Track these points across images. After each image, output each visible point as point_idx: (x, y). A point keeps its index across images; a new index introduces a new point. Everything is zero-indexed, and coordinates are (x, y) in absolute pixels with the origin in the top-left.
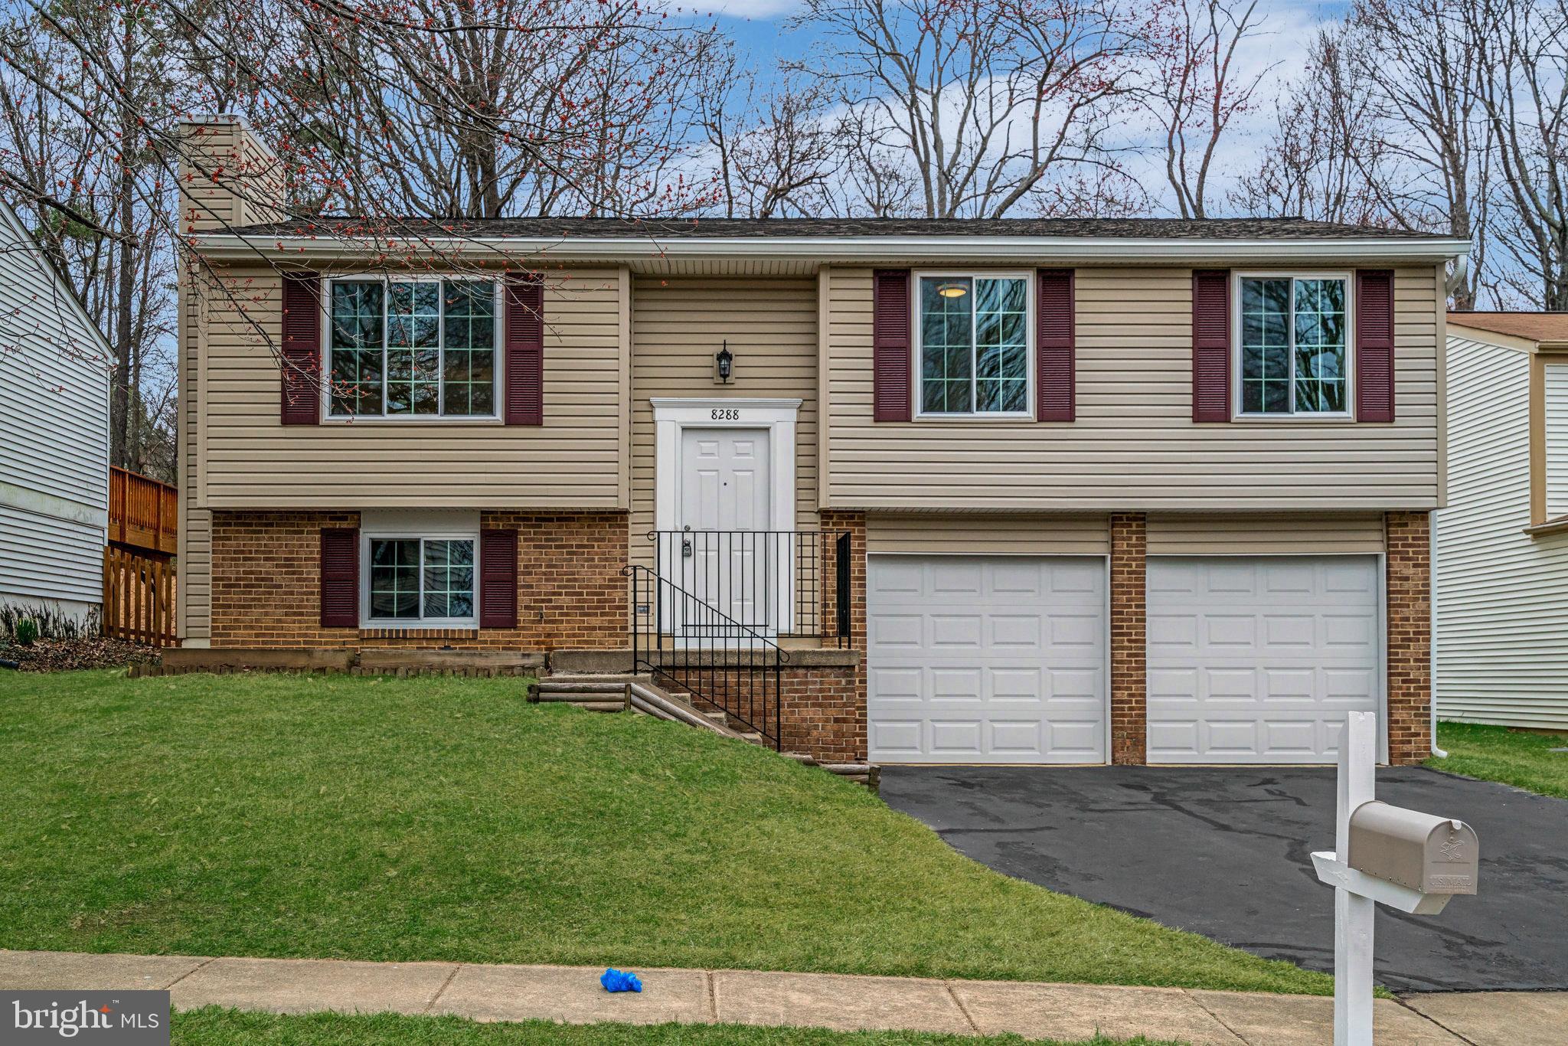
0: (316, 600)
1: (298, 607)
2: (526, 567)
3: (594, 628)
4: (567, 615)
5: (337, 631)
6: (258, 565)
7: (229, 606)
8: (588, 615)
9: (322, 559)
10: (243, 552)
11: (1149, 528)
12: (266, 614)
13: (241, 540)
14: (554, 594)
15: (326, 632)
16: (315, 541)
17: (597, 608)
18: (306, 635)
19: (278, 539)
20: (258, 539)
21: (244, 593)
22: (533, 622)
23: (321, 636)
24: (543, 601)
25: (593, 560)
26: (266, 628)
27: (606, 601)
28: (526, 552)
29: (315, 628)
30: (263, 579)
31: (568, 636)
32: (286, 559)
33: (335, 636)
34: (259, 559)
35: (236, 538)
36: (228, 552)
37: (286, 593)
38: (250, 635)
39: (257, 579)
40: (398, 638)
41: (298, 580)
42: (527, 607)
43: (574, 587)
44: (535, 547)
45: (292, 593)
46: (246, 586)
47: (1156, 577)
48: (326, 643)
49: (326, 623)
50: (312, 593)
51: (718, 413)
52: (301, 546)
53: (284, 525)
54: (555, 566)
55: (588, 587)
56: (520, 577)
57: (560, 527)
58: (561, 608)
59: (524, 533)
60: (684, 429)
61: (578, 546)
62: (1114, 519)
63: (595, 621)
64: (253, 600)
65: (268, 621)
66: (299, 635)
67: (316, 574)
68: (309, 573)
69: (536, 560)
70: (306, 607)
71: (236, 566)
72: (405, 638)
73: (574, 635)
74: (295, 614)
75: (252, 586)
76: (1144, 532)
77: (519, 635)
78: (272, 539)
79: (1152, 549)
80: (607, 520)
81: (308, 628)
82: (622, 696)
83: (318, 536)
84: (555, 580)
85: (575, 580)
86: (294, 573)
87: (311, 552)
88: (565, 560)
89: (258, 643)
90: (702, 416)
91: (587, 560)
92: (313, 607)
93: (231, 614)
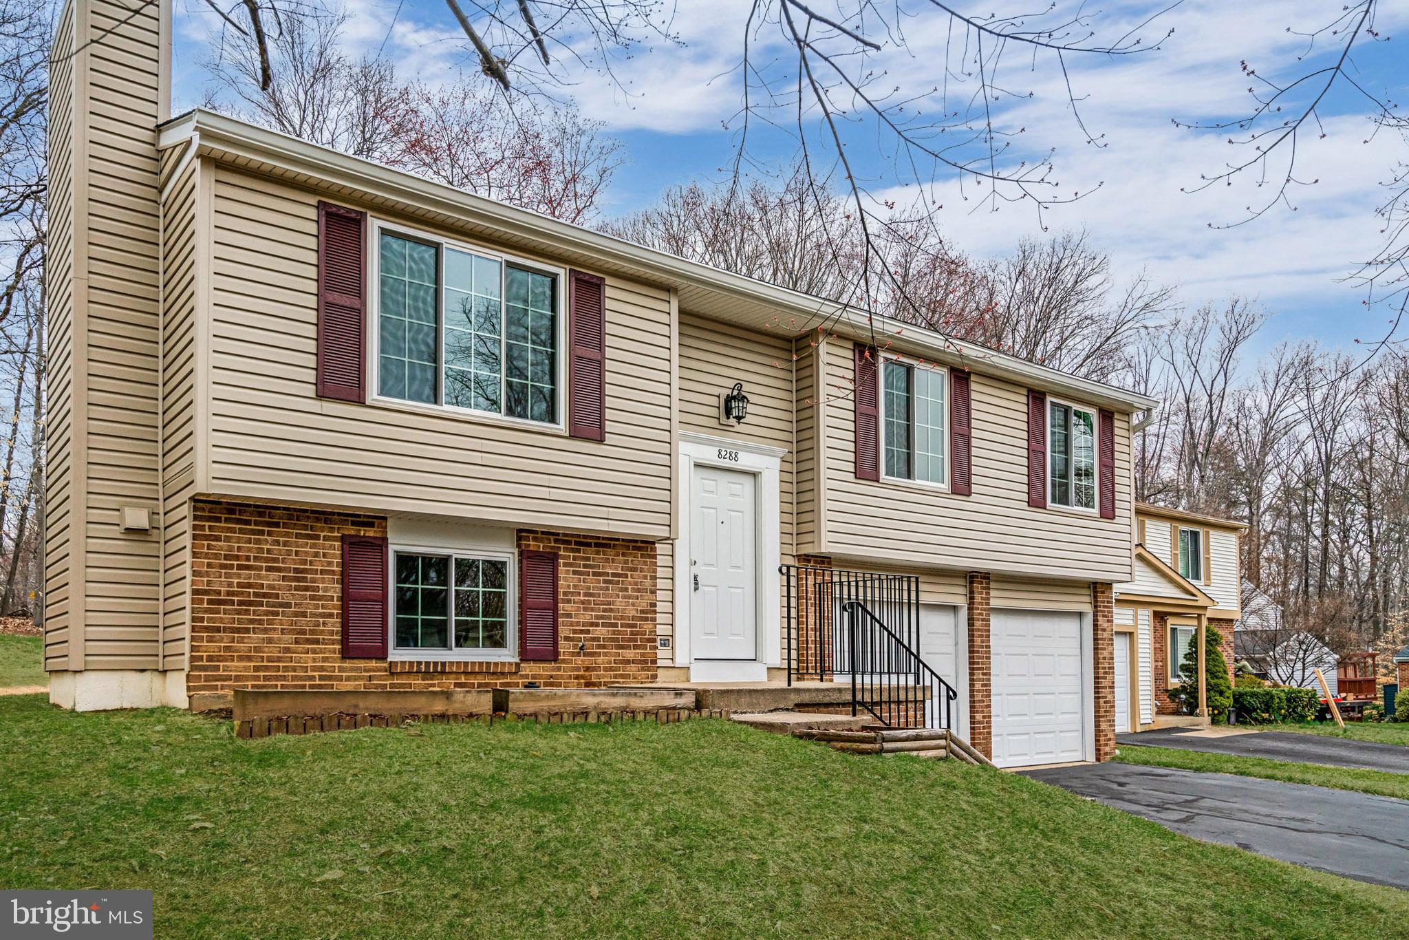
0: (334, 624)
1: (312, 632)
2: (565, 594)
3: (628, 662)
4: (604, 647)
5: (362, 664)
6: (259, 577)
7: (218, 630)
8: (622, 647)
9: (342, 573)
10: (237, 558)
11: (992, 585)
12: (270, 641)
13: (235, 541)
14: (592, 624)
15: (347, 664)
16: (335, 549)
17: (630, 640)
18: (322, 669)
19: (285, 544)
20: (258, 542)
21: (239, 612)
22: (573, 654)
23: (341, 669)
24: (582, 632)
25: (626, 590)
26: (270, 659)
27: (637, 633)
28: (566, 579)
29: (334, 660)
30: (264, 595)
31: (606, 669)
32: (296, 570)
33: (358, 669)
34: (260, 568)
35: (228, 539)
36: (216, 556)
37: (296, 614)
38: (246, 669)
39: (256, 595)
40: (435, 671)
41: (313, 598)
42: (567, 639)
43: (610, 618)
44: (575, 573)
45: (304, 615)
46: (241, 603)
48: (348, 679)
49: (347, 652)
50: (331, 615)
51: (723, 453)
52: (316, 555)
53: (295, 526)
54: (591, 595)
55: (622, 618)
56: (561, 605)
57: (598, 553)
58: (598, 639)
59: (564, 557)
60: (697, 465)
61: (614, 575)
62: (972, 577)
63: (630, 654)
64: (252, 621)
65: (271, 651)
66: (314, 669)
67: (334, 591)
68: (326, 590)
69: (575, 586)
70: (322, 632)
71: (228, 575)
72: (443, 672)
73: (611, 669)
74: (308, 641)
75: (251, 603)
76: (989, 589)
77: (559, 669)
78: (278, 542)
79: (994, 603)
80: (639, 549)
81: (325, 659)
82: (943, 742)
83: (337, 544)
84: (592, 610)
85: (611, 610)
86: (306, 589)
87: (329, 564)
88: (601, 589)
89: (257, 678)
90: (709, 455)
91: (622, 590)
92: (332, 633)
93: (221, 640)
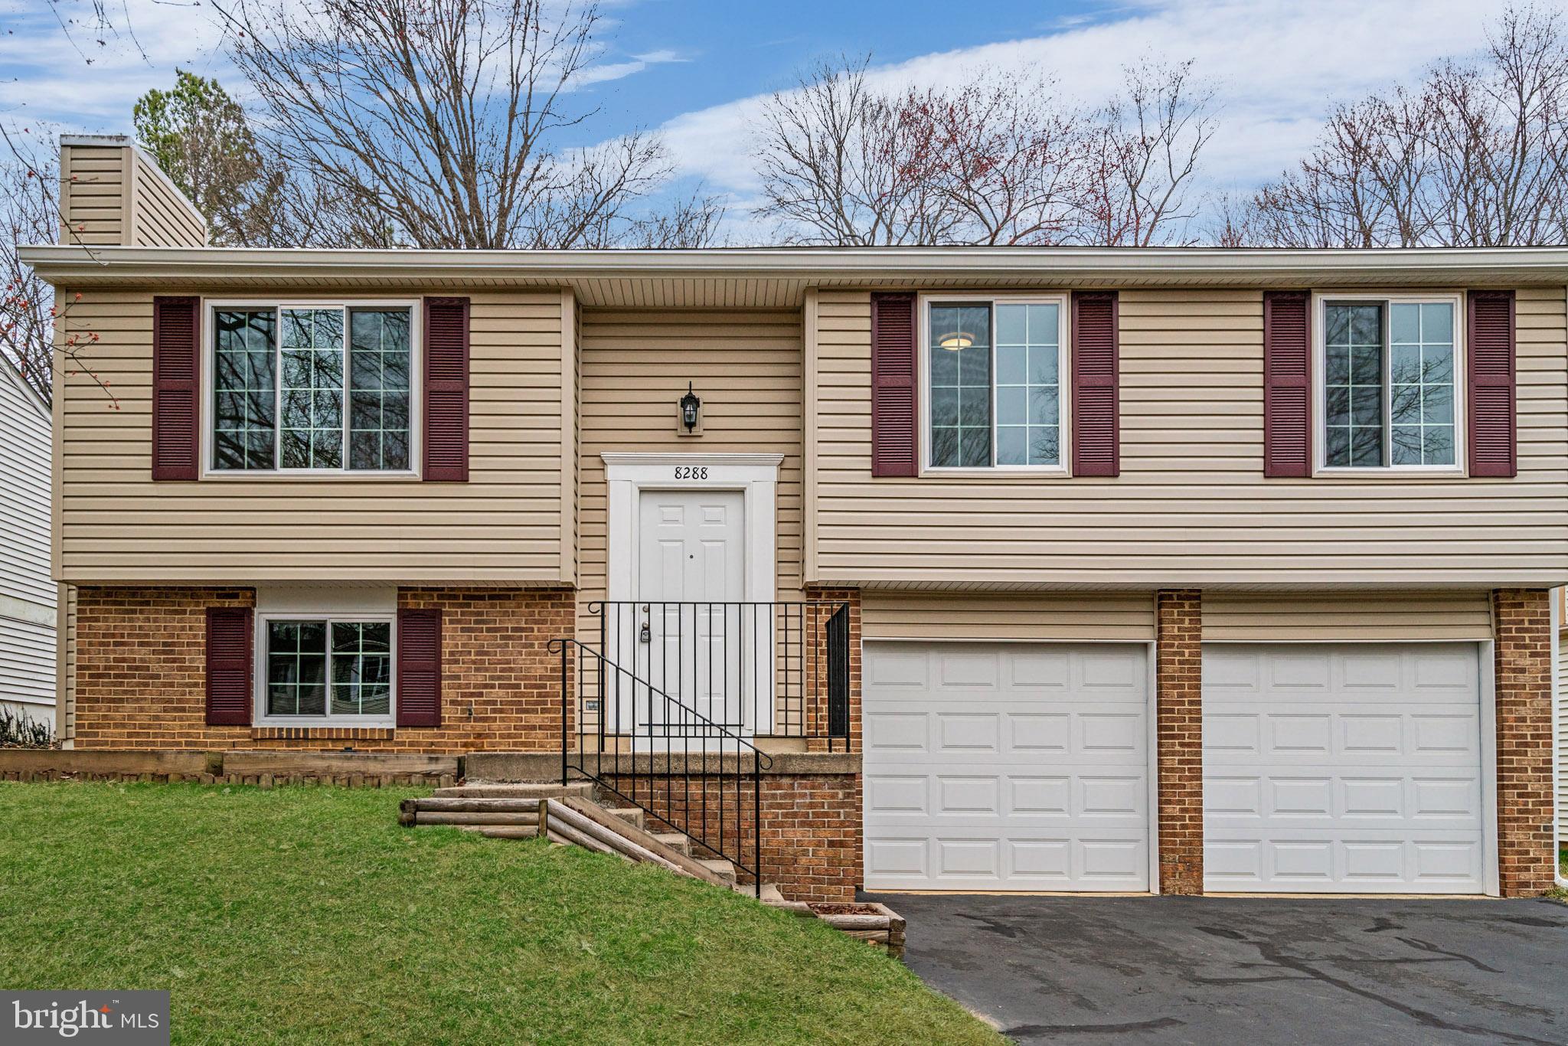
0: (200, 694)
1: (179, 701)
2: (452, 653)
3: (534, 728)
4: (501, 711)
5: (226, 730)
6: (132, 652)
7: (97, 700)
8: (526, 711)
9: (207, 644)
10: (113, 636)
11: (1205, 608)
12: (142, 709)
13: (111, 621)
14: (486, 686)
15: (212, 731)
16: (200, 623)
17: (537, 703)
18: (188, 735)
19: (156, 620)
20: (131, 620)
21: (114, 684)
22: (461, 719)
23: (205, 736)
24: (472, 695)
25: (532, 646)
26: (141, 727)
27: (547, 695)
28: (452, 637)
29: (199, 727)
30: (137, 668)
31: (502, 736)
32: (165, 644)
33: (223, 736)
34: (133, 644)
35: (106, 620)
36: (96, 635)
37: (164, 685)
38: (121, 735)
39: (129, 668)
40: (297, 738)
41: (180, 669)
42: (453, 702)
43: (510, 678)
44: (463, 630)
45: (172, 685)
46: (116, 676)
47: (1212, 667)
48: (213, 745)
49: (211, 721)
50: (196, 685)
51: (683, 472)
52: (183, 628)
53: (163, 603)
54: (487, 653)
55: (526, 678)
56: (445, 667)
57: (493, 606)
58: (494, 703)
59: (449, 614)
60: (642, 491)
61: (514, 630)
62: (1161, 598)
63: (535, 719)
64: (125, 692)
65: (143, 719)
66: (181, 735)
67: (201, 662)
68: (192, 660)
69: (464, 645)
70: (188, 701)
71: (105, 652)
72: (306, 739)
73: (509, 736)
74: (176, 709)
75: (125, 676)
76: (1200, 614)
77: (443, 736)
78: (148, 620)
79: (1208, 635)
80: (549, 597)
81: (190, 726)
82: (534, 816)
83: (203, 617)
84: (487, 670)
85: (511, 670)
86: (174, 661)
87: (195, 636)
88: (499, 646)
89: (130, 743)
90: (663, 475)
91: (525, 646)
92: (198, 701)
93: (100, 710)
